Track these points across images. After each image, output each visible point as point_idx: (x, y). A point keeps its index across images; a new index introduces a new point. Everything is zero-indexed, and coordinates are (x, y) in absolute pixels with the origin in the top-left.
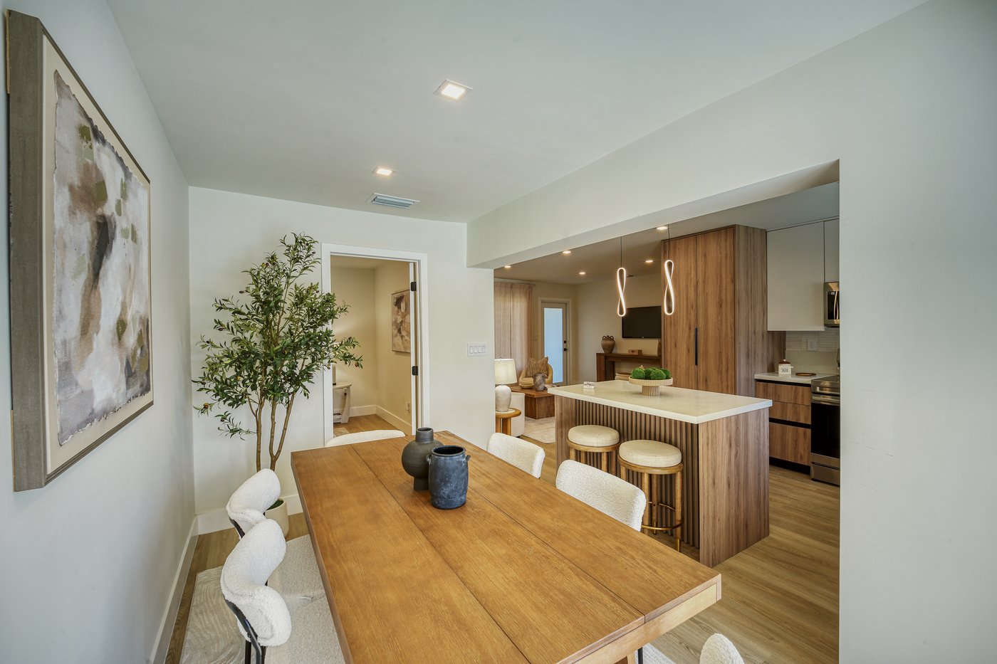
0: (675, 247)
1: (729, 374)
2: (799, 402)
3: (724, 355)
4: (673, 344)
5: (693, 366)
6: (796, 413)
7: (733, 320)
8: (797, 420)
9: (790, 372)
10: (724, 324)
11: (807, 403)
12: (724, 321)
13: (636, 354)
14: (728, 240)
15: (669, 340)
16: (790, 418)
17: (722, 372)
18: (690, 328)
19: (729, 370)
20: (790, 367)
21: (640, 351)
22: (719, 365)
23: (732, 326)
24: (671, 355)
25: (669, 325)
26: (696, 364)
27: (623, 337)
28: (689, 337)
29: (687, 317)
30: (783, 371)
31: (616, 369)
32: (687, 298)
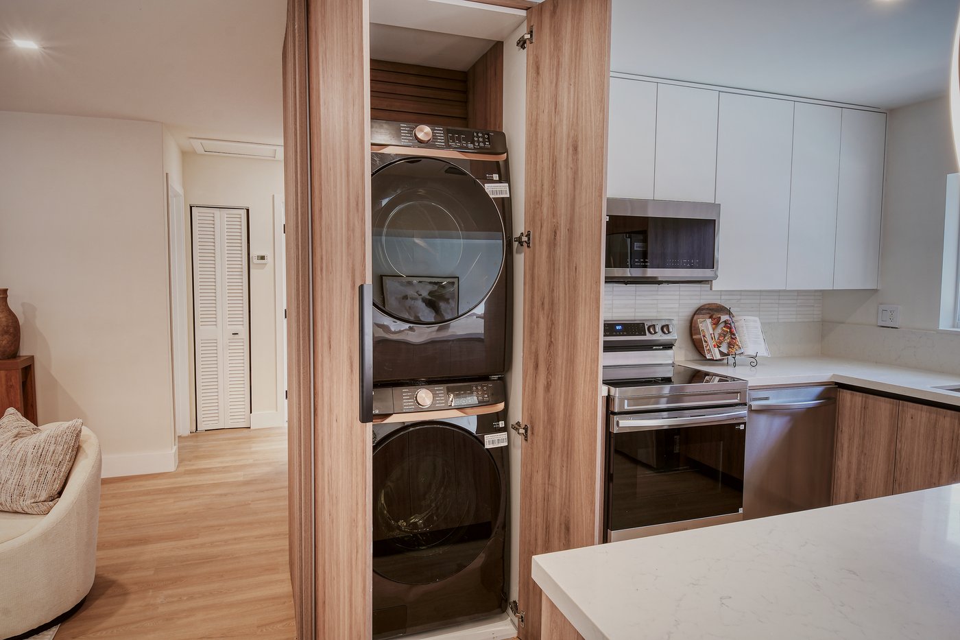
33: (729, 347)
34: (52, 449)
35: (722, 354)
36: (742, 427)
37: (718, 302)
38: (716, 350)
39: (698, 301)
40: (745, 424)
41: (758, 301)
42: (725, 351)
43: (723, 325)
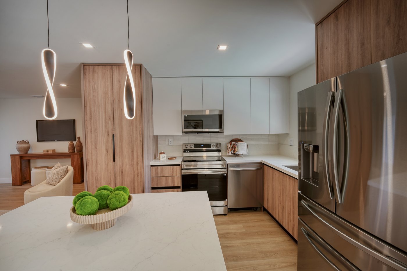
0: (94, 71)
1: (139, 166)
2: (175, 175)
3: (135, 153)
4: (93, 147)
5: (111, 162)
6: (173, 181)
7: (141, 129)
8: (174, 185)
9: (165, 158)
10: (135, 131)
11: (179, 174)
12: (134, 129)
13: (51, 152)
14: (137, 73)
15: (90, 144)
16: (170, 185)
17: (133, 165)
18: (108, 135)
19: (139, 163)
20: (166, 155)
21: (54, 151)
22: (132, 159)
23: (141, 133)
24: (92, 155)
25: (89, 132)
26: (114, 161)
27: (38, 141)
28: (108, 141)
29: (106, 126)
30: (162, 158)
31: (32, 165)
32: (105, 112)
33: (234, 151)
34: (60, 172)
35: (232, 153)
36: (225, 175)
37: (239, 138)
38: (230, 152)
39: (232, 138)
40: (226, 174)
41: (254, 138)
42: (233, 153)
43: (232, 145)
